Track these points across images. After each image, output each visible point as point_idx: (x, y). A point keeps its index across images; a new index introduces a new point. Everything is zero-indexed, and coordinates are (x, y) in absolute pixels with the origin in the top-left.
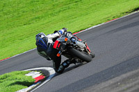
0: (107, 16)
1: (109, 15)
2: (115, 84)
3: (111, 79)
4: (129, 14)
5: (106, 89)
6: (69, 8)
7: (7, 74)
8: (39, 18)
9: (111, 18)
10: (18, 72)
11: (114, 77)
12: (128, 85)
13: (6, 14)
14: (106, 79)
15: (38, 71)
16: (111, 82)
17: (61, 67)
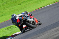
0: (54, 1)
5: (53, 32)
8: (25, 2)
9: (56, 2)
11: (57, 27)
14: (53, 28)
16: (55, 29)
17: (23, 30)
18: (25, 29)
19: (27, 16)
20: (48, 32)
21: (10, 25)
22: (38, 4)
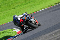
1: (49, 5)
2: (52, 34)
3: (50, 32)
4: (58, 4)
5: (48, 37)
6: (32, 2)
7: (5, 30)
8: (19, 6)
9: (50, 6)
10: (10, 29)
12: (58, 35)
13: (4, 4)
14: (48, 33)
15: (18, 29)
16: (50, 34)
17: (24, 30)
18: (26, 29)
19: (29, 17)
20: (42, 37)
21: (4, 30)
22: (32, 8)
